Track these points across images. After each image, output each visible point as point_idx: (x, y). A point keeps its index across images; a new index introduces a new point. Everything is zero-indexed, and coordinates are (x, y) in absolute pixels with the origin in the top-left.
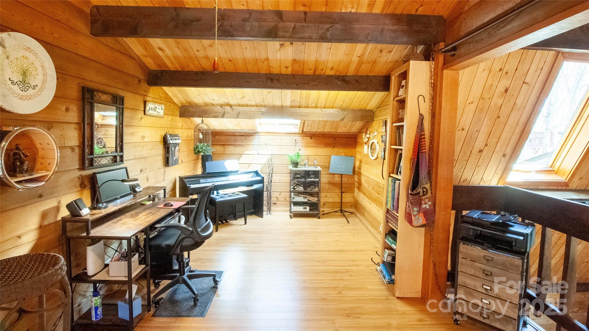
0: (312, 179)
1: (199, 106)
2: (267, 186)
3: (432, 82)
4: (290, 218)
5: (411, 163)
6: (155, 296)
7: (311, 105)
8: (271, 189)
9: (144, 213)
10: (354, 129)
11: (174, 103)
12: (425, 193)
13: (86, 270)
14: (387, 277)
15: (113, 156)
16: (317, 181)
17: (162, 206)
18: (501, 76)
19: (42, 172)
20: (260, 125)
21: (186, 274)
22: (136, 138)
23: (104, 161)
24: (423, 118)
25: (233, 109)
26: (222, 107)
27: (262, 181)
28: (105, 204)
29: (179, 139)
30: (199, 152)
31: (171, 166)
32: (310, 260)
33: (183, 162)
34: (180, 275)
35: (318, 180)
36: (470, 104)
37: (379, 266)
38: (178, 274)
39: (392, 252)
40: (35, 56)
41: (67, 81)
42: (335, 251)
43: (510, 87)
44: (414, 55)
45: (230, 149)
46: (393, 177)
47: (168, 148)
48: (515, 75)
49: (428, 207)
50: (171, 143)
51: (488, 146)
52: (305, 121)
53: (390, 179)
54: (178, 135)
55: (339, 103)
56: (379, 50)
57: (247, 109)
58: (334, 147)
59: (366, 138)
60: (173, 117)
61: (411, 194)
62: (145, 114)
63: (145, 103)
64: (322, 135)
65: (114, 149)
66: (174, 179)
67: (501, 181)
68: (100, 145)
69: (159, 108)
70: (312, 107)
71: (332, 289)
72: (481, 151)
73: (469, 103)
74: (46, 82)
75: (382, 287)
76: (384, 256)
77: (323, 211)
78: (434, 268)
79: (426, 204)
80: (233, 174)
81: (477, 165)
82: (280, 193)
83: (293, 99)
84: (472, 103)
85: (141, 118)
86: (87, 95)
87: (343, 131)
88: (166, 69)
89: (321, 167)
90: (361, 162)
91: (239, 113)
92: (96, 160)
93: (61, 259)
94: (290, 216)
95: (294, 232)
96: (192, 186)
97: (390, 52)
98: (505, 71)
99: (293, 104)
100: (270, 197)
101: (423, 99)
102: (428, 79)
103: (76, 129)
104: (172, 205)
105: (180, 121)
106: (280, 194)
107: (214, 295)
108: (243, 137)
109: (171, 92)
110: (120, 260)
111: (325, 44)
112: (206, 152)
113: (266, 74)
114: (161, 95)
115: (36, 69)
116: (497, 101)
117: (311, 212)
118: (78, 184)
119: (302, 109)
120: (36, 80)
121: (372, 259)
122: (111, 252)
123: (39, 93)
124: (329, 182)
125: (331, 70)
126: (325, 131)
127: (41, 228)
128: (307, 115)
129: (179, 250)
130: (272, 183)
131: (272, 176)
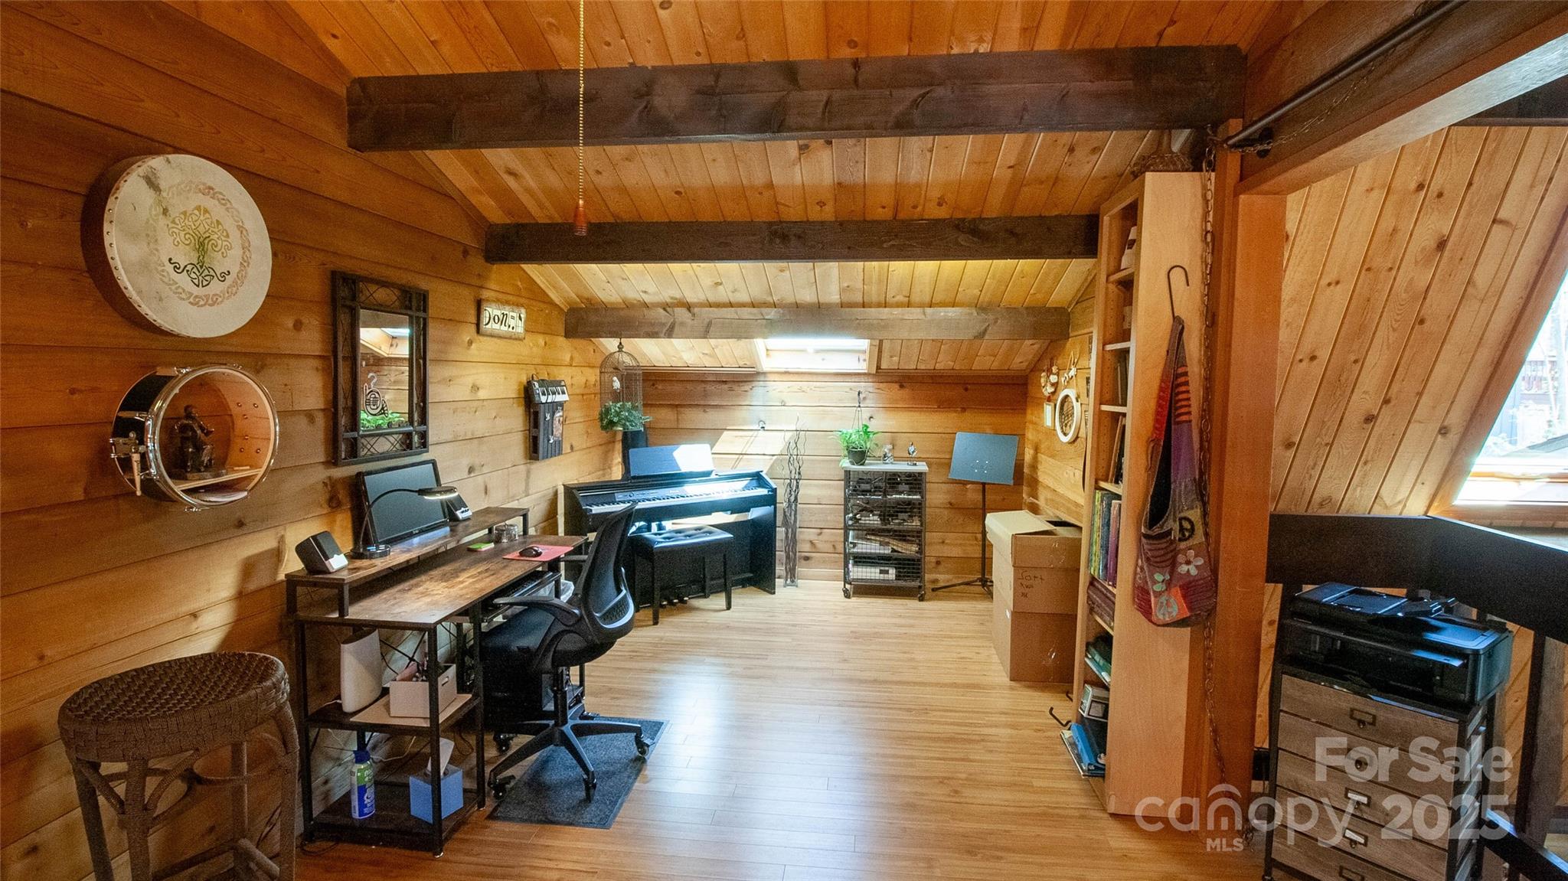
0: (902, 496)
1: (613, 309)
2: (785, 512)
3: (1209, 228)
4: (846, 597)
5: (1150, 452)
6: (496, 771)
7: (896, 299)
8: (795, 521)
9: (473, 571)
10: (1018, 360)
11: (552, 303)
12: (1187, 533)
13: (340, 699)
14: (1086, 759)
15: (403, 433)
16: (917, 499)
17: (515, 555)
18: (1422, 204)
19: (241, 468)
20: (768, 355)
21: (571, 723)
22: (459, 391)
23: (383, 446)
24: (1183, 328)
25: (694, 315)
26: (668, 309)
27: (771, 500)
28: (382, 547)
29: (563, 393)
30: (612, 423)
31: (543, 459)
32: (885, 705)
33: (575, 449)
34: (556, 724)
35: (918, 497)
36: (1332, 287)
37: (1069, 729)
38: (552, 722)
39: (1101, 693)
40: (224, 205)
41: (297, 259)
42: (955, 685)
43: (1453, 236)
44: (1163, 157)
45: (693, 417)
46: (1106, 490)
47: (536, 414)
48: (1468, 199)
49: (1194, 572)
50: (544, 401)
51: (1392, 404)
52: (881, 341)
53: (1098, 494)
54: (561, 381)
55: (970, 292)
56: (1067, 147)
57: (729, 313)
58: (964, 410)
59: (1048, 384)
60: (548, 338)
61: (1146, 536)
62: (478, 331)
63: (479, 306)
64: (932, 377)
65: (405, 418)
66: (551, 492)
67: (1435, 504)
68: (372, 407)
69: (513, 318)
70: (899, 305)
71: (937, 780)
72: (1370, 419)
73: (1329, 284)
74: (249, 263)
75: (1075, 786)
76: (1082, 703)
77: (935, 581)
78: (1215, 740)
79: (1188, 563)
80: (697, 479)
81: (1359, 460)
82: (819, 531)
83: (846, 285)
84: (1337, 283)
85: (470, 343)
86: (344, 292)
87: (987, 367)
88: (526, 221)
89: (929, 465)
90: (1037, 449)
91: (709, 324)
92: (365, 443)
93: (277, 667)
94: (846, 592)
95: (852, 632)
96: (596, 510)
97: (1096, 150)
98: (1434, 188)
99: (846, 298)
100: (792, 541)
101: (1184, 278)
102: (1198, 221)
103: (317, 369)
104: (538, 554)
105: (566, 349)
106: (821, 533)
107: (636, 779)
108: (725, 387)
109: (543, 276)
110: (414, 679)
111: (915, 138)
112: (628, 424)
113: (770, 224)
114: (519, 283)
115: (228, 236)
116: (1414, 274)
117: (901, 583)
118: (323, 498)
119: (873, 309)
120: (226, 260)
121: (1052, 709)
122: (399, 662)
123: (235, 289)
124: (951, 504)
125: (940, 204)
126: (938, 366)
127: (241, 596)
128: (885, 325)
129: (549, 660)
130: (799, 506)
131: (797, 487)
